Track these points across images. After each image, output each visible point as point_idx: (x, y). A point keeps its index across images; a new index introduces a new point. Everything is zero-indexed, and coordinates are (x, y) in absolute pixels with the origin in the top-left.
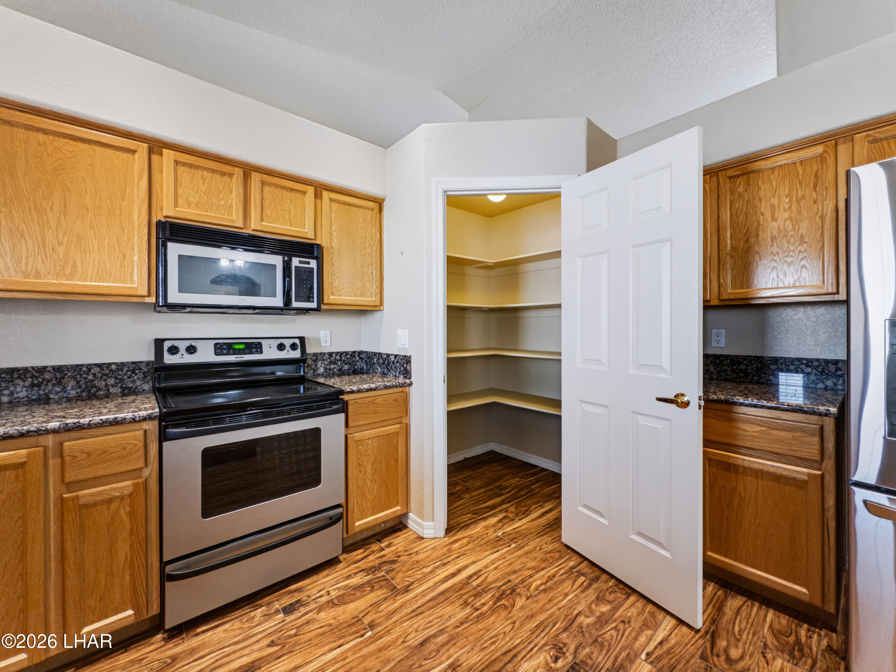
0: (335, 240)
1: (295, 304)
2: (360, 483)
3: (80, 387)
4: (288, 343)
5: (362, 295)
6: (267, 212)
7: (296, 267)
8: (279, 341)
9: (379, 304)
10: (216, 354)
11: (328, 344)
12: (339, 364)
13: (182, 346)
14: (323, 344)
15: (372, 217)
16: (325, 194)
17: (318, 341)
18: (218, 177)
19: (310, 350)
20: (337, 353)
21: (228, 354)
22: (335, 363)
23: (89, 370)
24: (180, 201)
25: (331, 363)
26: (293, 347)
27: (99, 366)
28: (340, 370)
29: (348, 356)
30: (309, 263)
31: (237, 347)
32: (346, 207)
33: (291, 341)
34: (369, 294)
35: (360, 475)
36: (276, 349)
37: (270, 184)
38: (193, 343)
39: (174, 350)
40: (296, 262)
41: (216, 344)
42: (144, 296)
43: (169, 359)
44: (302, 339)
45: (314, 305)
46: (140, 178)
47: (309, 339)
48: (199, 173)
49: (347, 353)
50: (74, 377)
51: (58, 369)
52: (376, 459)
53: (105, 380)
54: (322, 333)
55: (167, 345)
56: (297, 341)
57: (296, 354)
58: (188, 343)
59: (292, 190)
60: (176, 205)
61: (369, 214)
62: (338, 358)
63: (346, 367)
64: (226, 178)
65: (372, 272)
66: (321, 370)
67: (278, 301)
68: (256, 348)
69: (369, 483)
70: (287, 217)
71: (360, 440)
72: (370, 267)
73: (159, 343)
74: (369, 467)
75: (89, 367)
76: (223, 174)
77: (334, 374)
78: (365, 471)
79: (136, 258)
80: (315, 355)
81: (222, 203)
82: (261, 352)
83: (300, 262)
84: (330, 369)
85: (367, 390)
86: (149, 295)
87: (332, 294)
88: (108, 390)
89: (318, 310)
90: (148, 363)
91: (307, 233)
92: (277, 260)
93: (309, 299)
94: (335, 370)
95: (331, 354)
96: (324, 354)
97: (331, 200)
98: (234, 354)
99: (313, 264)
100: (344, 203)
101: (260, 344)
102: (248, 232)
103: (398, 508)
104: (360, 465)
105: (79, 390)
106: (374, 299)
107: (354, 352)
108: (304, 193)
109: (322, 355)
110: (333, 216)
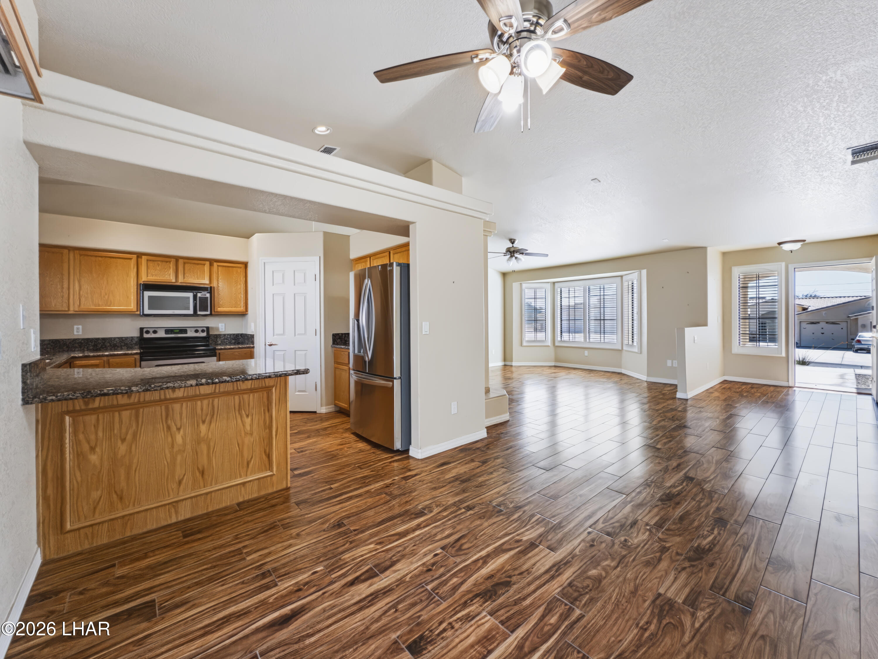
0: (220, 283)
1: (200, 313)
4: (200, 329)
5: (235, 307)
6: (187, 275)
7: (199, 297)
8: (195, 329)
9: (245, 311)
10: (165, 334)
11: (224, 330)
12: (230, 339)
13: (151, 330)
14: (220, 330)
15: (242, 271)
16: (215, 264)
17: (217, 329)
18: (164, 263)
19: (212, 333)
21: (171, 334)
22: (227, 339)
23: (115, 340)
24: (149, 275)
25: (225, 339)
26: (203, 331)
27: (119, 338)
28: (230, 342)
29: (235, 336)
30: (206, 295)
31: (175, 331)
33: (202, 329)
34: (239, 306)
36: (194, 333)
37: (188, 263)
38: (156, 329)
39: (147, 332)
40: (199, 295)
41: (166, 330)
42: (134, 312)
43: (146, 336)
44: (208, 328)
45: (209, 313)
46: (134, 268)
47: (212, 327)
48: (156, 263)
49: (234, 334)
53: (120, 343)
54: (217, 325)
55: (145, 330)
56: (205, 329)
57: (204, 334)
58: (153, 329)
59: (198, 264)
60: (147, 276)
61: (239, 270)
62: (229, 336)
63: (234, 341)
65: (241, 296)
66: (219, 342)
67: (191, 312)
68: (184, 331)
70: (196, 275)
72: (240, 294)
73: (141, 329)
76: (167, 262)
79: (132, 298)
80: (216, 335)
81: (166, 274)
82: (187, 333)
83: (201, 295)
84: (224, 342)
86: (137, 311)
87: (220, 307)
89: (211, 314)
90: (137, 337)
91: (205, 282)
92: (190, 295)
93: (206, 310)
94: (227, 342)
95: (225, 335)
97: (218, 266)
98: (174, 334)
99: (208, 295)
100: (226, 267)
101: (186, 330)
102: (178, 284)
106: (242, 309)
108: (204, 265)
109: (220, 335)
110: (219, 273)
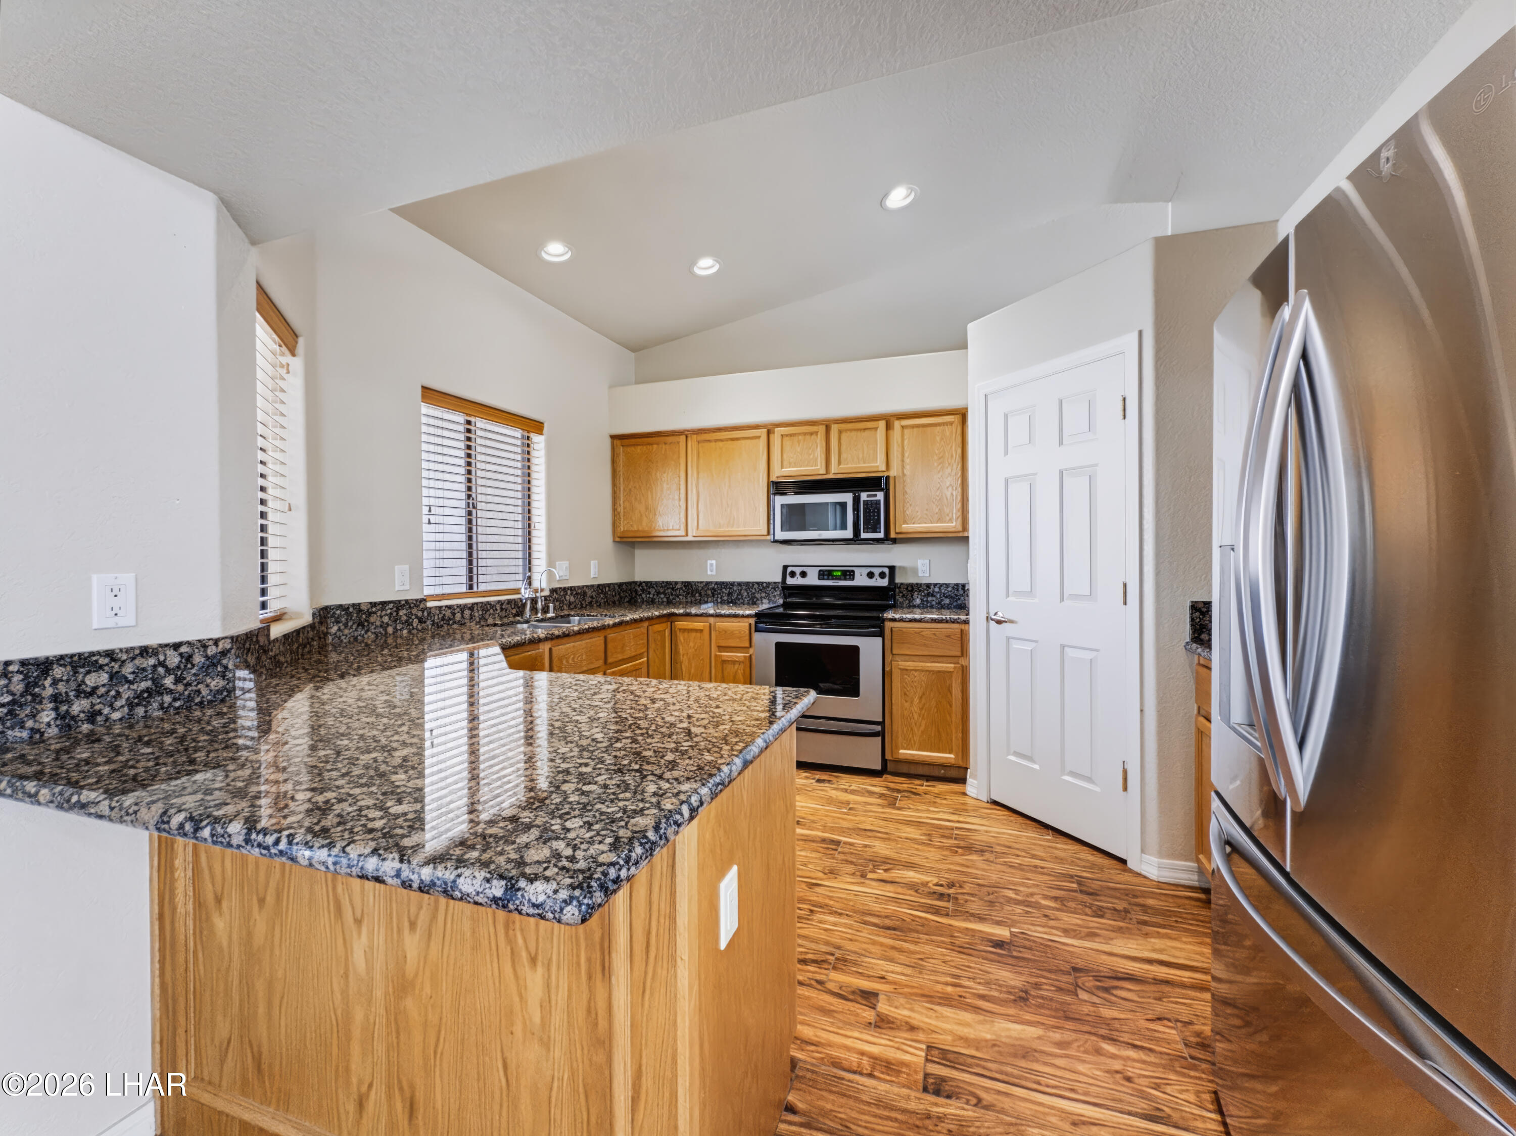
0: (908, 467)
1: (864, 535)
2: (906, 713)
3: (749, 597)
4: (877, 571)
5: (940, 520)
6: (844, 456)
7: (864, 501)
8: (869, 570)
9: (960, 529)
10: (819, 579)
11: (928, 574)
12: (938, 596)
13: (798, 570)
14: (920, 574)
15: (952, 432)
16: (897, 424)
17: (915, 571)
18: (808, 437)
19: (898, 580)
20: (935, 585)
21: (828, 579)
22: (933, 595)
24: (785, 463)
25: (928, 595)
26: (882, 575)
27: (758, 583)
28: (939, 603)
29: (950, 589)
30: (875, 496)
31: (835, 574)
32: (921, 429)
33: (880, 570)
34: (948, 518)
35: (907, 705)
36: (867, 578)
37: (846, 430)
38: (805, 569)
39: (793, 574)
40: (864, 496)
41: (820, 571)
42: (764, 536)
43: (790, 581)
44: (892, 569)
45: (881, 535)
46: (763, 455)
47: (900, 567)
48: (796, 438)
49: (947, 585)
50: (746, 590)
52: (924, 694)
53: (760, 594)
54: (920, 562)
55: (789, 569)
56: (886, 571)
57: (884, 582)
58: (801, 569)
59: (865, 430)
60: (782, 468)
61: (950, 430)
62: (937, 590)
63: (947, 601)
64: (814, 437)
65: (952, 494)
66: (918, 601)
67: (849, 533)
68: (850, 575)
69: (916, 716)
70: (861, 456)
71: (906, 670)
72: (950, 489)
73: (785, 568)
74: (916, 700)
76: (811, 434)
77: (932, 607)
78: (912, 702)
79: (762, 509)
80: (911, 585)
81: (811, 458)
82: (853, 579)
83: (868, 496)
84: (927, 601)
85: (911, 621)
86: (767, 535)
87: (905, 522)
90: (778, 583)
91: (878, 467)
92: (847, 498)
93: (875, 529)
94: (934, 603)
95: (928, 586)
96: (921, 585)
97: (902, 427)
98: (833, 579)
99: (880, 496)
100: (918, 426)
101: (853, 571)
102: (830, 476)
103: (952, 756)
104: (905, 694)
105: (748, 599)
106: (954, 524)
107: (957, 585)
108: (878, 428)
109: (919, 585)
110: (906, 442)
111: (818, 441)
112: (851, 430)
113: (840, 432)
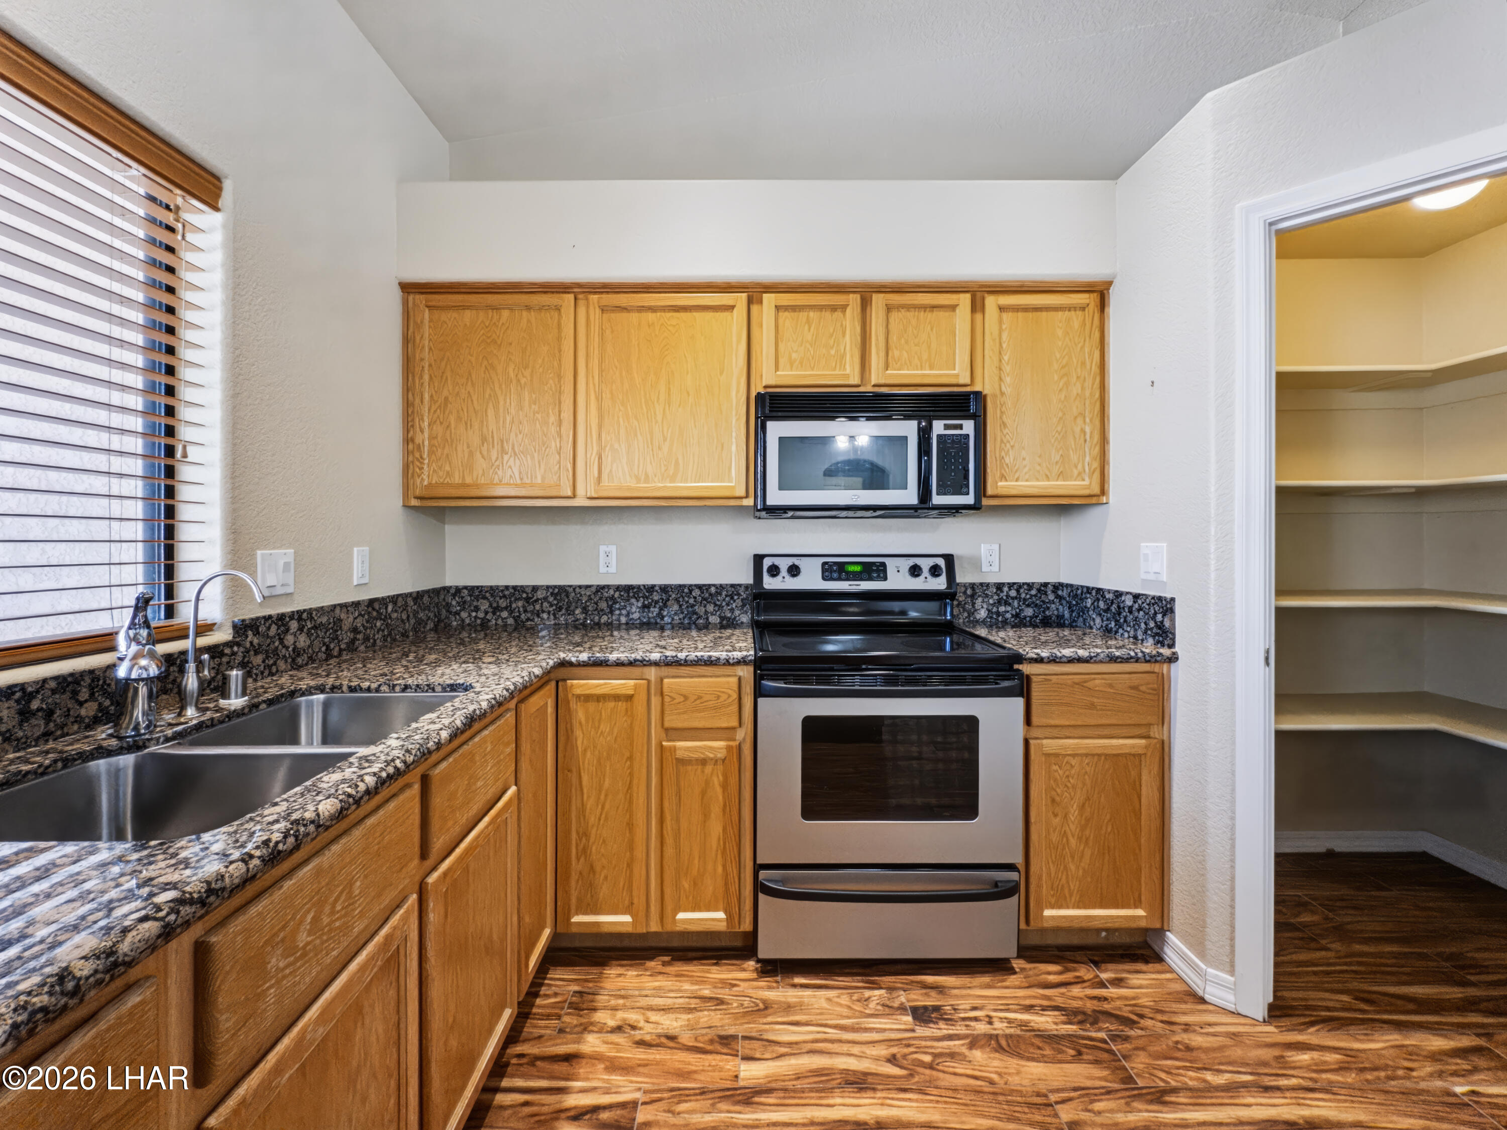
0: (1008, 380)
1: (938, 499)
3: (682, 613)
5: (1061, 475)
6: (895, 353)
7: (939, 436)
8: (912, 562)
9: (1096, 490)
10: (824, 579)
11: (995, 568)
12: (1016, 603)
13: (784, 564)
14: (985, 568)
15: (1084, 324)
16: (991, 302)
17: (976, 563)
18: (827, 315)
19: (963, 577)
20: (1011, 585)
21: (839, 579)
22: (1007, 603)
23: (691, 591)
24: (782, 361)
25: (999, 602)
26: (935, 571)
27: (700, 587)
28: (1017, 616)
29: (1033, 592)
30: (960, 427)
31: (851, 568)
32: (1030, 315)
33: (931, 562)
34: (1076, 472)
36: (907, 574)
37: (900, 307)
38: (796, 561)
39: (774, 571)
40: (938, 427)
41: (824, 564)
42: (741, 498)
43: (770, 583)
45: (969, 499)
46: (739, 341)
47: (961, 558)
48: (803, 315)
49: (1030, 586)
50: (677, 600)
51: (665, 589)
53: (705, 606)
54: (984, 549)
55: (767, 562)
56: (941, 562)
57: (940, 584)
58: (790, 561)
59: (934, 307)
60: (777, 369)
61: (1076, 318)
62: (1013, 593)
63: (1029, 612)
64: (838, 314)
65: (1083, 431)
66: (982, 614)
67: (909, 496)
68: (878, 571)
69: (1073, 842)
70: (925, 356)
71: (1056, 755)
72: (1080, 421)
73: (758, 559)
74: (1074, 811)
75: (691, 588)
76: (833, 308)
77: (1005, 622)
78: (1066, 817)
79: (734, 448)
80: (973, 586)
81: (833, 352)
82: (885, 579)
83: (947, 427)
84: (998, 614)
85: (1070, 661)
86: (747, 497)
87: (1003, 477)
88: (707, 618)
89: (976, 507)
90: (747, 587)
91: (957, 376)
92: (909, 429)
93: (961, 490)
94: (1008, 616)
95: (999, 587)
96: (988, 585)
97: (1002, 309)
98: (847, 579)
99: (968, 427)
100: (1026, 309)
101: (883, 565)
102: (867, 388)
103: (1140, 912)
104: (1053, 801)
105: (681, 616)
106: (1087, 482)
107: (1046, 585)
108: (953, 308)
109: (985, 586)
110: (1005, 336)
111: (848, 324)
112: (909, 307)
113: (889, 309)
